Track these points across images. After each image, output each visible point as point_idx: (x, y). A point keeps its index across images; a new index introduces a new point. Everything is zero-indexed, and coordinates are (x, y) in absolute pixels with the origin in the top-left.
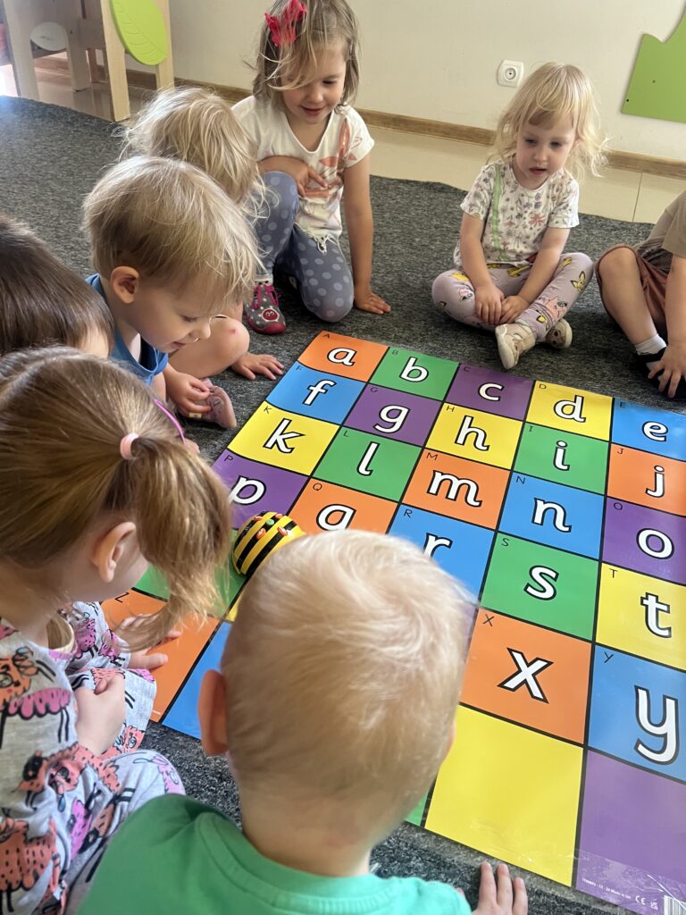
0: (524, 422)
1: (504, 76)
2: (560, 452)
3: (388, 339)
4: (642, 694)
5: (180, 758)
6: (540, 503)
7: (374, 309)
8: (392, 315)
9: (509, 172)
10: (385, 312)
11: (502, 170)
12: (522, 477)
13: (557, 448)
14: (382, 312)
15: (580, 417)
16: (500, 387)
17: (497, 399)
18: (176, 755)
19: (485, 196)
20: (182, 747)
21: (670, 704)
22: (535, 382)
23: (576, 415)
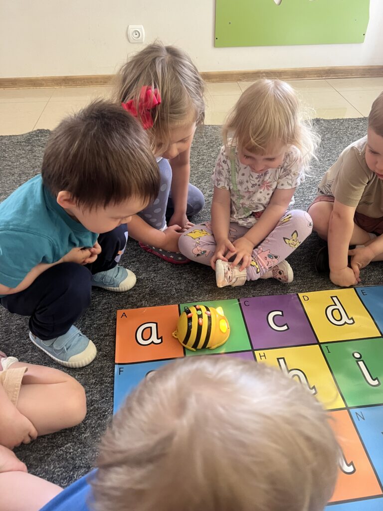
1: (133, 37)
2: (361, 363)
12: (358, 411)
13: (357, 362)
15: (349, 319)
16: (280, 313)
17: (285, 328)
22: (297, 295)
23: (345, 319)
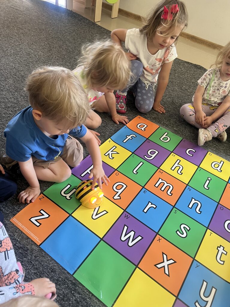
2: (208, 181)
3: (160, 123)
4: (205, 283)
5: (42, 260)
6: (193, 200)
7: (159, 111)
8: (165, 114)
9: (219, 73)
10: (162, 112)
11: (216, 72)
12: (190, 188)
13: (207, 180)
14: (162, 113)
16: (194, 151)
17: (192, 155)
18: (41, 258)
19: (207, 80)
20: (44, 256)
21: (214, 290)
22: (208, 152)
23: (219, 169)
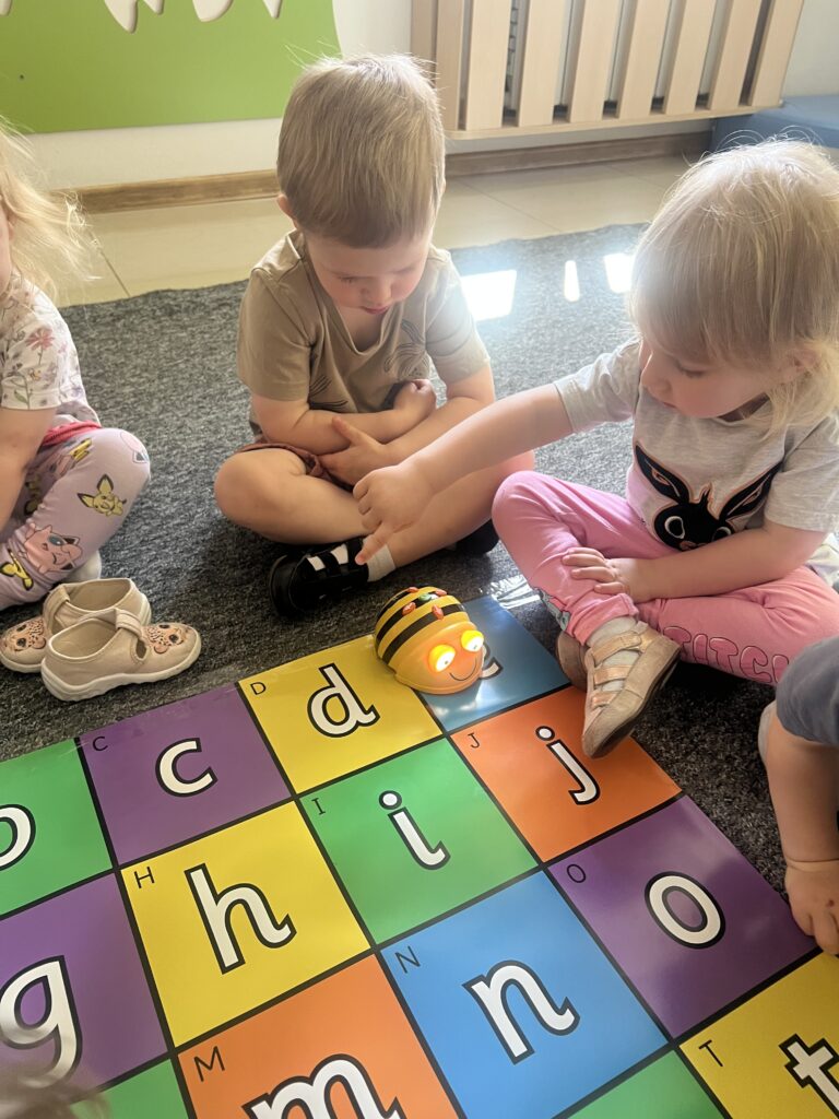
0: (295, 797)
2: (402, 818)
6: (479, 988)
12: (401, 946)
13: (391, 816)
15: (366, 713)
16: (192, 745)
17: (208, 779)
22: (237, 685)
23: (356, 715)
